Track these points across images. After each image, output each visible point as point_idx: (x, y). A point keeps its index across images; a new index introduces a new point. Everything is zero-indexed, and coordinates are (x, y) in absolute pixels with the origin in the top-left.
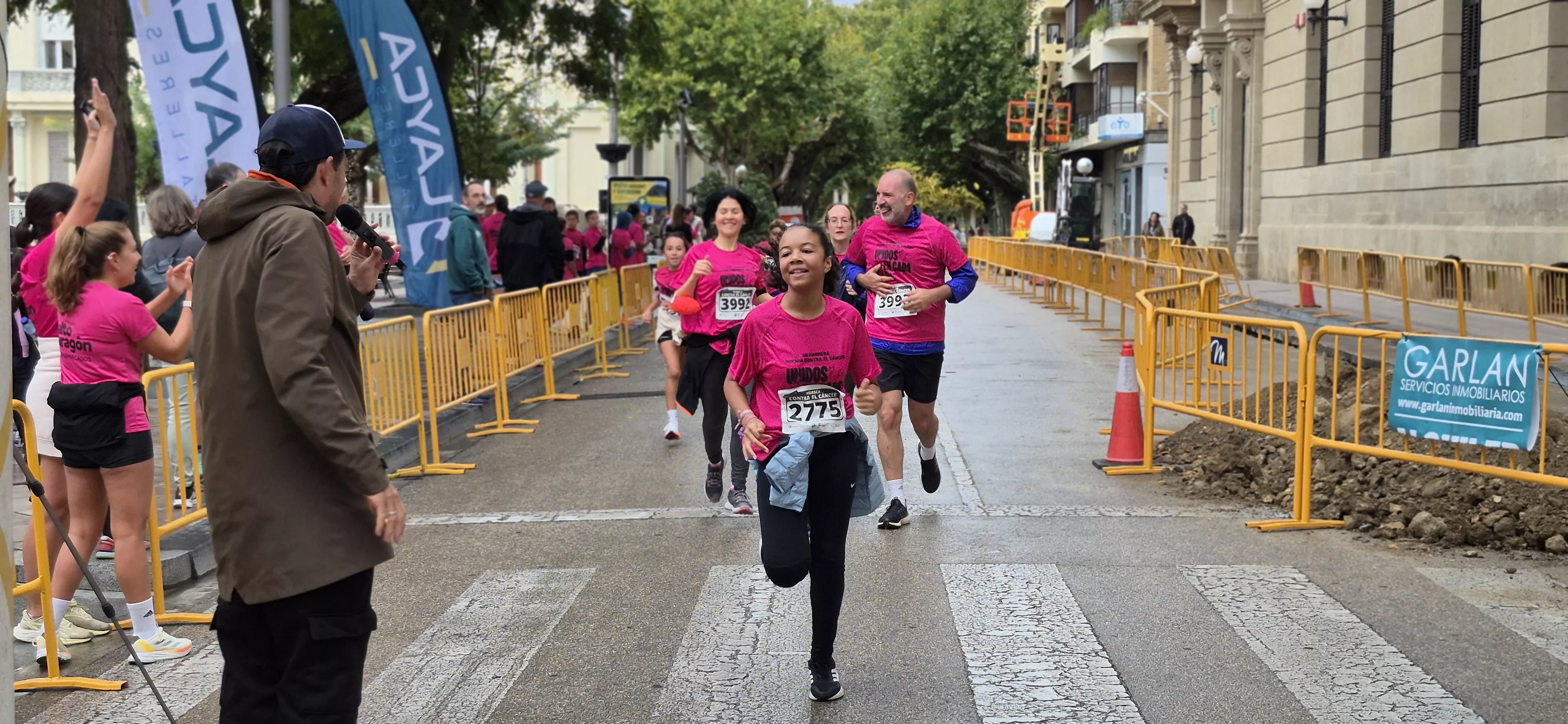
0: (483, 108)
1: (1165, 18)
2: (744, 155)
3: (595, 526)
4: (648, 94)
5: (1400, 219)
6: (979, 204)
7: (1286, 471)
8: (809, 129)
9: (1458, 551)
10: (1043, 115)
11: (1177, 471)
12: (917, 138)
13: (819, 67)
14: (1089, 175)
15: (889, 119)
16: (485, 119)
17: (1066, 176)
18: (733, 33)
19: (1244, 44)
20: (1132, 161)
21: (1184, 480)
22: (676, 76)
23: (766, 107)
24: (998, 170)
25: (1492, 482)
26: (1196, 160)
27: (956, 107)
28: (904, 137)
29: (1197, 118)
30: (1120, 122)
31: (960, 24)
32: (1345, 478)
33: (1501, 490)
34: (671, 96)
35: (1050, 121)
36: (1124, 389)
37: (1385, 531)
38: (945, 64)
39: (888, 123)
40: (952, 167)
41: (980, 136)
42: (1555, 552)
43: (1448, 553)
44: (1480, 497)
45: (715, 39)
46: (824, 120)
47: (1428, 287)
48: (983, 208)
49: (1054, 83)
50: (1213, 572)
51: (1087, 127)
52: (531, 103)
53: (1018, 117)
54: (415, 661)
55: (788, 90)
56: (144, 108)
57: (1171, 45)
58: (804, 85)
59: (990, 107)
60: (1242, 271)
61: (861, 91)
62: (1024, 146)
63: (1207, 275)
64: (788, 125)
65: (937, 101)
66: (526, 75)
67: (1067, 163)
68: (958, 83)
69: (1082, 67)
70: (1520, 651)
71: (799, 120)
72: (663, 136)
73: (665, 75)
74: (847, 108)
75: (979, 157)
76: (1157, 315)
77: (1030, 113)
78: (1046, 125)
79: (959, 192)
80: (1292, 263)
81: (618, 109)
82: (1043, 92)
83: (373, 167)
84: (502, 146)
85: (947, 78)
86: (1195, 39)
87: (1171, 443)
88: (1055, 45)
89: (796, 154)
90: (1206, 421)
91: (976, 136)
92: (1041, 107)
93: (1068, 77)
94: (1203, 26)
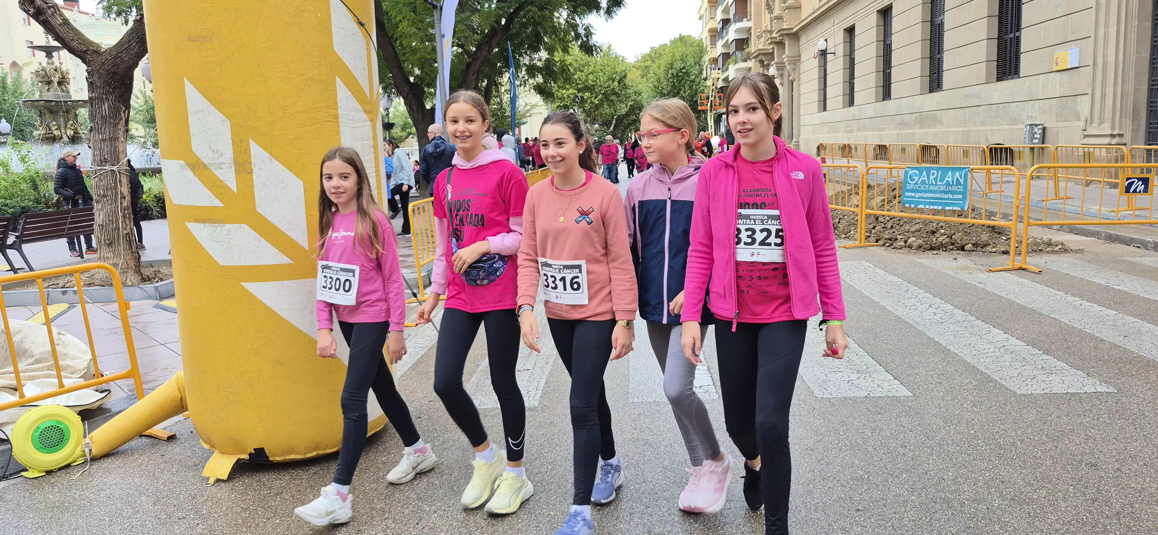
1: (759, 58)
2: (597, 121)
8: (621, 109)
10: (712, 99)
13: (625, 85)
18: (592, 73)
19: (792, 66)
22: (571, 91)
23: (605, 101)
31: (679, 65)
35: (715, 101)
45: (585, 76)
49: (716, 86)
53: (703, 100)
62: (705, 111)
69: (726, 79)
77: (707, 98)
82: (712, 90)
85: (674, 86)
86: (772, 65)
88: (714, 72)
89: (616, 119)
92: (712, 95)
93: (721, 84)
94: (776, 60)
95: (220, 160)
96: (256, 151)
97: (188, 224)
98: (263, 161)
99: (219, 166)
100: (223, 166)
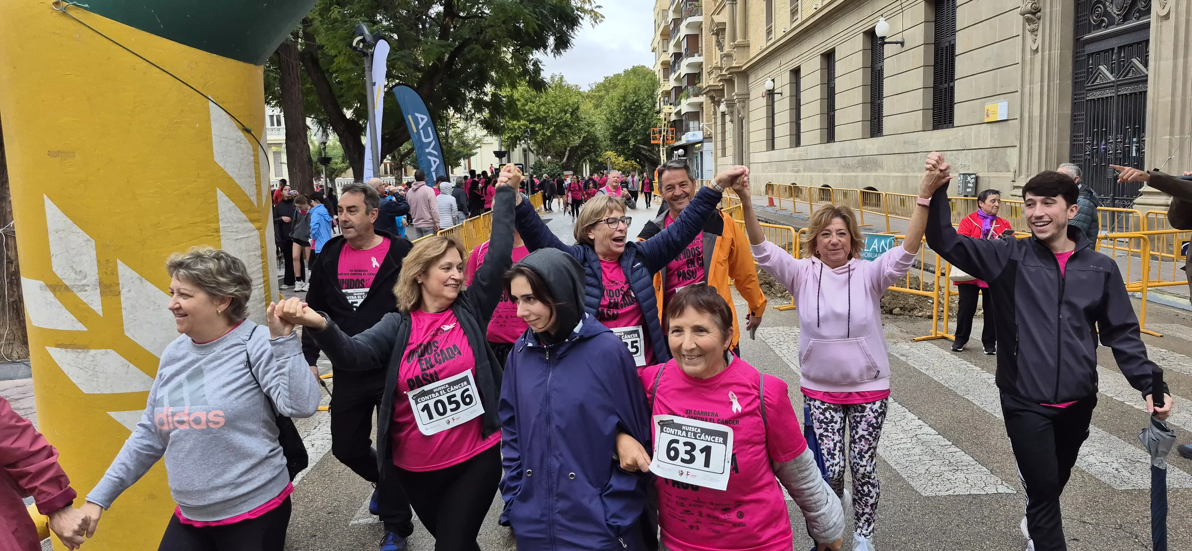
0: (449, 139)
1: (710, 94)
2: (550, 152)
4: (512, 130)
8: (574, 141)
10: (665, 133)
12: (616, 142)
13: (578, 117)
15: (605, 136)
16: (450, 144)
18: (543, 104)
19: (742, 104)
20: (699, 150)
22: (522, 122)
23: (558, 133)
24: (648, 155)
26: (724, 149)
27: (631, 130)
28: (611, 142)
29: (724, 132)
30: (694, 135)
31: (631, 98)
34: (521, 130)
35: (667, 135)
38: (626, 114)
40: (629, 153)
41: (640, 141)
45: (537, 107)
46: (580, 137)
49: (668, 120)
51: (681, 137)
53: (655, 134)
55: (566, 126)
57: (713, 105)
58: (572, 124)
59: (644, 130)
61: (593, 126)
62: (658, 145)
64: (566, 140)
65: (623, 129)
66: (465, 126)
67: (674, 151)
68: (631, 121)
69: (678, 113)
71: (570, 138)
72: (518, 146)
73: (518, 122)
74: (588, 132)
75: (640, 150)
77: (660, 132)
78: (666, 137)
79: (631, 162)
80: (763, 188)
81: (500, 136)
82: (664, 124)
85: (627, 119)
86: (723, 102)
88: (669, 106)
89: (569, 151)
91: (638, 142)
92: (664, 130)
93: (673, 118)
94: (726, 97)
95: (84, 282)
96: (125, 272)
97: (47, 348)
98: (133, 282)
99: (83, 288)
100: (87, 288)
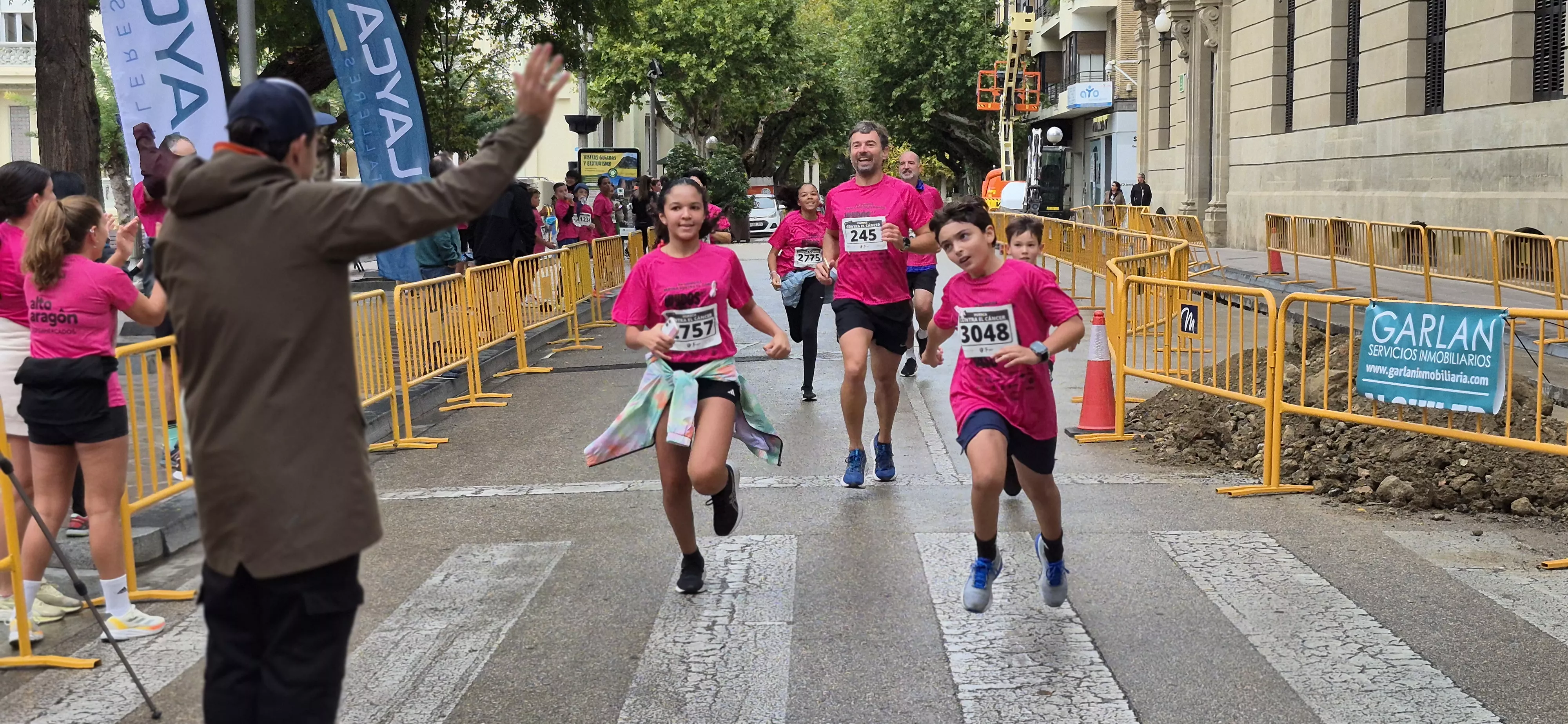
0: (451, 80)
3: (570, 499)
4: (617, 65)
5: (1366, 186)
6: (949, 174)
7: (1256, 437)
8: (779, 99)
9: (1425, 515)
10: (1012, 84)
11: (1148, 438)
12: (888, 108)
13: (789, 37)
14: (1058, 144)
15: (859, 89)
16: (453, 90)
17: (1036, 145)
19: (1212, 11)
20: (1102, 130)
21: (1155, 447)
22: (645, 47)
23: (736, 78)
24: (968, 139)
25: (1458, 446)
26: (1165, 128)
27: (926, 76)
28: (874, 107)
29: (1166, 86)
30: (1090, 91)
32: (1314, 443)
33: (1467, 454)
34: (641, 67)
35: (1019, 90)
36: (1095, 358)
37: (1353, 496)
38: (915, 33)
39: (858, 93)
40: (922, 137)
41: (950, 105)
42: (1521, 515)
43: (1416, 516)
44: (1447, 460)
45: (683, 9)
46: (794, 91)
47: (1395, 253)
48: (953, 177)
49: (1024, 52)
50: (1184, 537)
51: (1057, 96)
52: (500, 75)
53: (988, 87)
54: (390, 635)
55: (757, 60)
56: (106, 82)
57: (1140, 13)
58: (774, 56)
59: (959, 77)
60: (1211, 239)
61: (831, 61)
62: (995, 115)
63: (1177, 243)
64: (758, 96)
65: (907, 70)
66: (494, 46)
67: (1036, 132)
68: (928, 52)
69: (1051, 35)
70: (1487, 613)
71: (770, 91)
72: (632, 107)
73: (634, 45)
74: (817, 77)
75: (949, 127)
76: (1128, 283)
77: (1000, 82)
78: (1016, 94)
79: (929, 162)
80: (1261, 230)
81: (586, 80)
82: (1013, 61)
83: (340, 140)
84: (470, 118)
85: (917, 48)
86: (1164, 8)
87: (1143, 410)
88: (1024, 14)
89: (765, 124)
90: (1176, 388)
91: (946, 105)
92: (1011, 75)
93: (1038, 46)
